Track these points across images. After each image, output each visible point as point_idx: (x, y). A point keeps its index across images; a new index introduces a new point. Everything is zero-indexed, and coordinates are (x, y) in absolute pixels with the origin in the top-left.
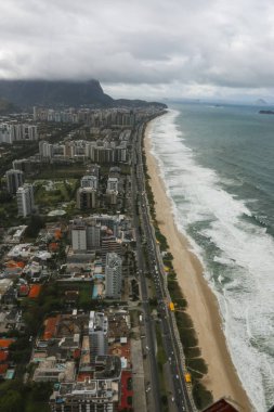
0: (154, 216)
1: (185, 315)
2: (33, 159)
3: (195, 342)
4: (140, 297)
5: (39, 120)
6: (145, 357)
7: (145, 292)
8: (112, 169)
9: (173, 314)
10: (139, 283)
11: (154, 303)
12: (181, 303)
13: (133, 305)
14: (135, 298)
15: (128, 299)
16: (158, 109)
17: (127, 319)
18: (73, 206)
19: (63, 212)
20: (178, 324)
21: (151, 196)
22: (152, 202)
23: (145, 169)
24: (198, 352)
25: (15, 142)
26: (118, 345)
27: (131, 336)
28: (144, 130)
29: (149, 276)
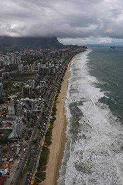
0: (56, 99)
1: (48, 149)
2: (13, 72)
4: (30, 139)
6: (18, 169)
7: (33, 137)
9: (41, 149)
10: (33, 132)
11: (35, 142)
12: (48, 142)
13: (25, 142)
14: (28, 139)
15: (24, 139)
17: (18, 149)
18: (21, 93)
19: (16, 96)
21: (59, 89)
22: (59, 92)
23: (63, 76)
26: (8, 162)
27: (16, 157)
29: (39, 128)
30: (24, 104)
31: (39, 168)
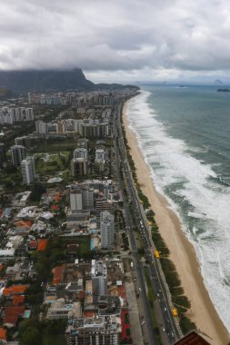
0: (136, 180)
1: (169, 261)
2: (31, 136)
3: (178, 283)
4: (130, 247)
5: (34, 104)
6: (138, 296)
7: (133, 243)
8: (98, 142)
9: (158, 261)
10: (128, 236)
11: (142, 252)
12: (164, 251)
13: (125, 254)
14: (126, 248)
15: (120, 250)
16: (133, 90)
17: (121, 265)
18: (68, 173)
19: (60, 179)
20: (163, 269)
21: (132, 164)
22: (133, 169)
23: (126, 141)
24: (181, 291)
25: (15, 123)
26: (115, 287)
27: (125, 279)
28: (122, 109)
29: (136, 229)
30: (96, 191)
31: (171, 291)
